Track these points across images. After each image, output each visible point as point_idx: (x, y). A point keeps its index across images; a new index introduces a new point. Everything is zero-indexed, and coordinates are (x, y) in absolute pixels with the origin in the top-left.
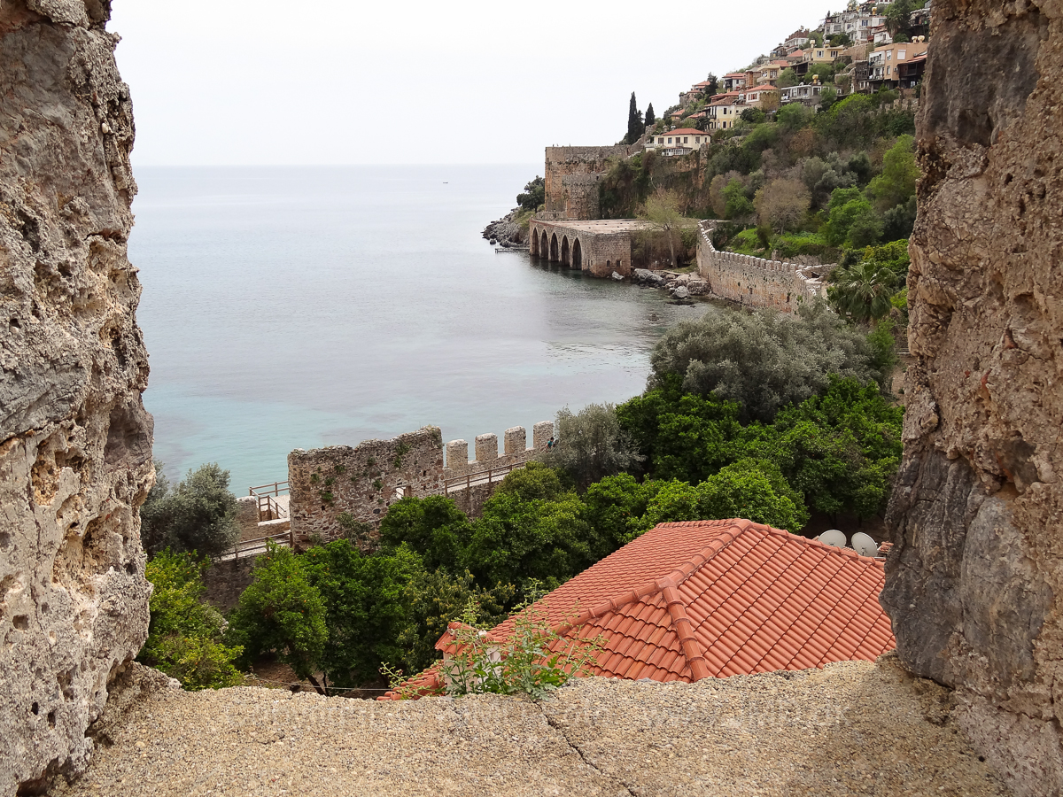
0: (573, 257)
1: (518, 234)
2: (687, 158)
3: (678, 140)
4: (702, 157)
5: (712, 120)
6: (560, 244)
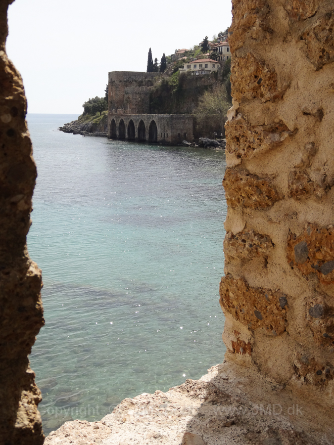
0: (149, 134)
2: (208, 75)
3: (201, 66)
5: (219, 55)
6: (137, 126)
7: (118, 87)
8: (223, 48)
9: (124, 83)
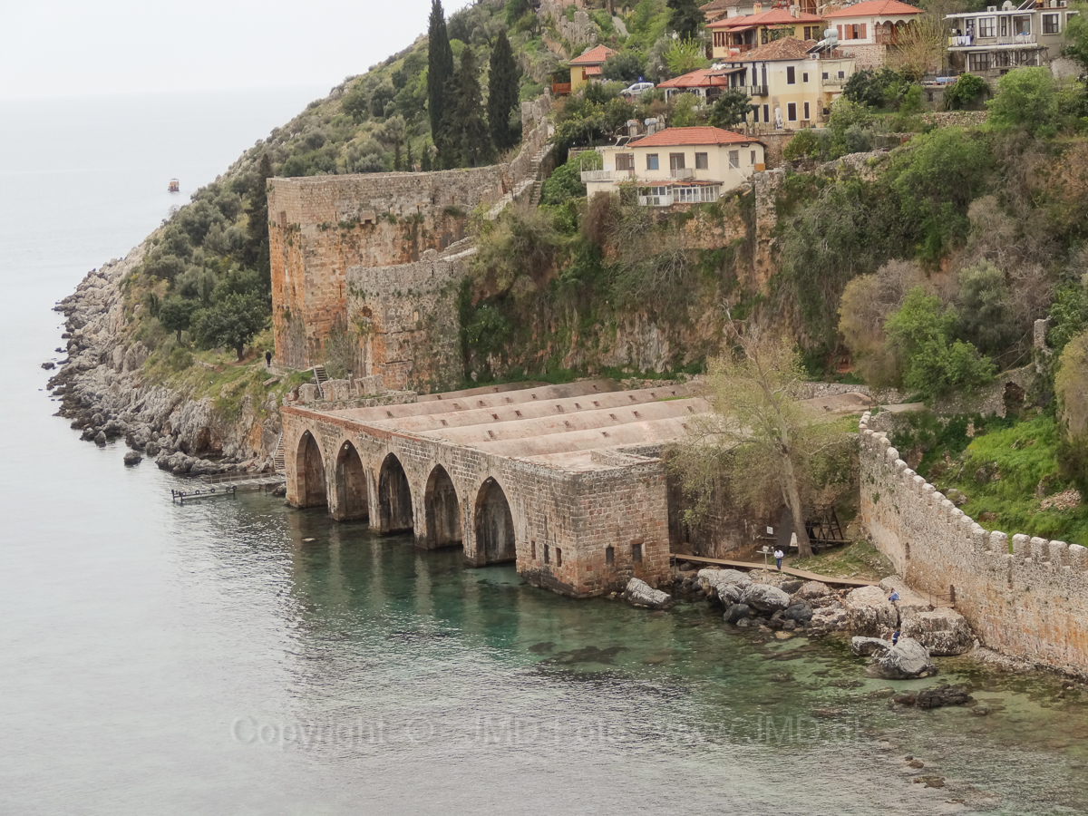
0: (478, 531)
1: (207, 430)
2: (715, 211)
3: (678, 160)
4: (760, 209)
5: (755, 101)
6: (419, 487)
7: (314, 254)
8: (771, 68)
9: (340, 231)
